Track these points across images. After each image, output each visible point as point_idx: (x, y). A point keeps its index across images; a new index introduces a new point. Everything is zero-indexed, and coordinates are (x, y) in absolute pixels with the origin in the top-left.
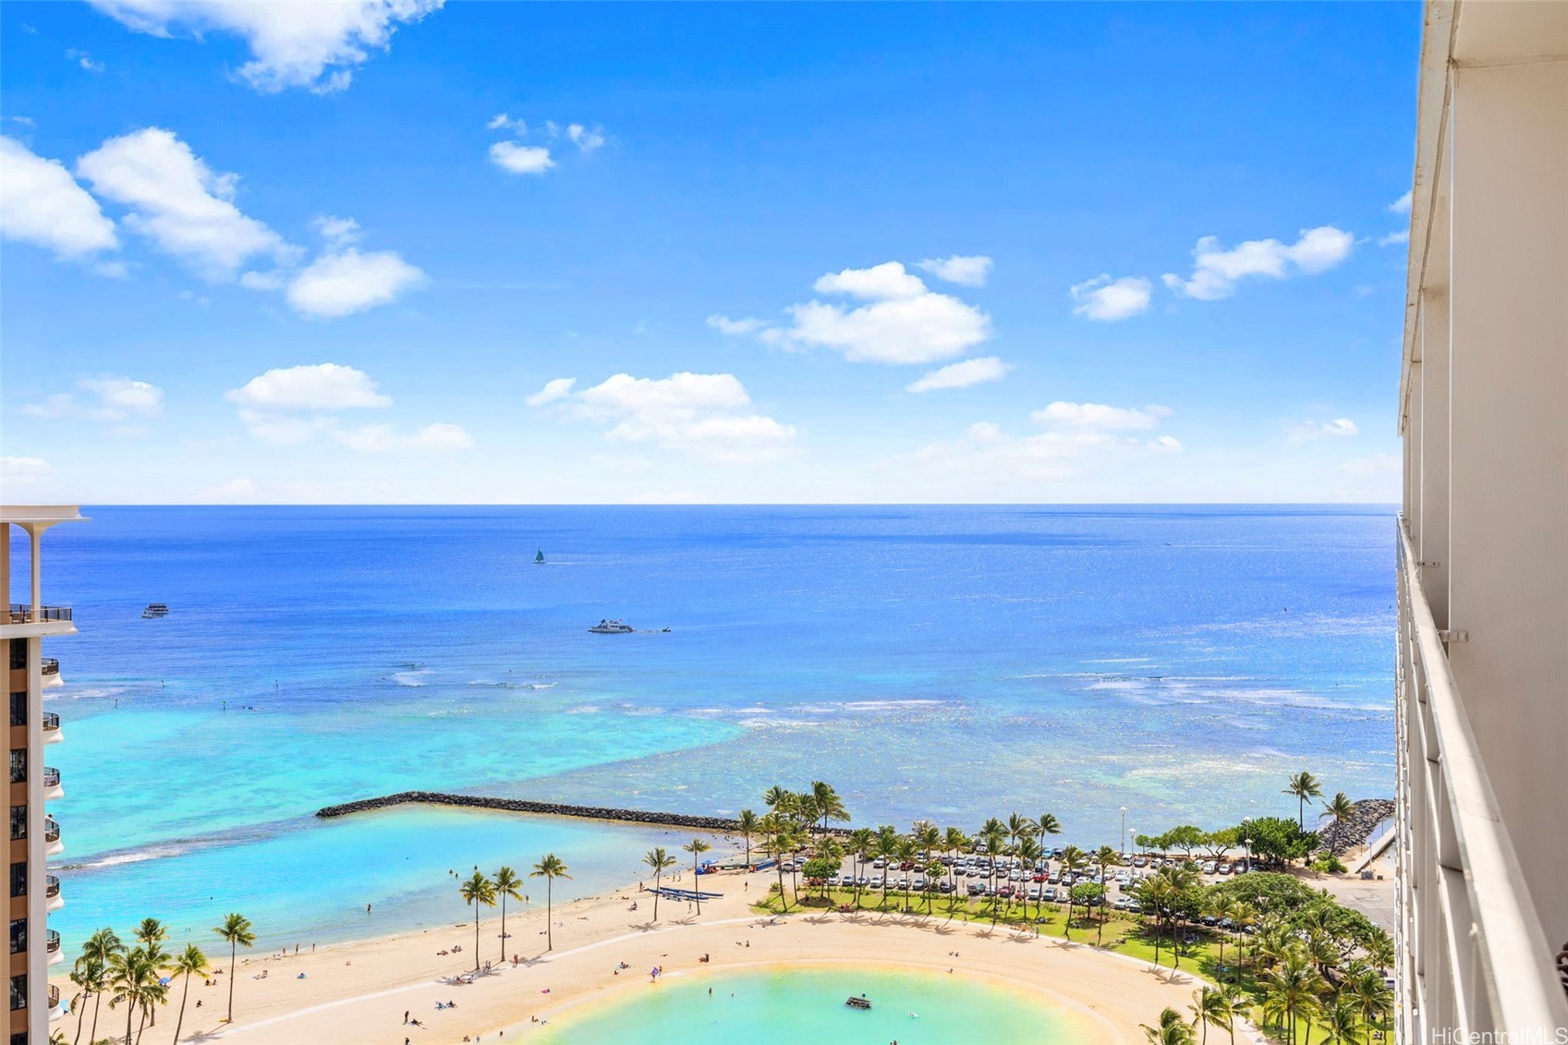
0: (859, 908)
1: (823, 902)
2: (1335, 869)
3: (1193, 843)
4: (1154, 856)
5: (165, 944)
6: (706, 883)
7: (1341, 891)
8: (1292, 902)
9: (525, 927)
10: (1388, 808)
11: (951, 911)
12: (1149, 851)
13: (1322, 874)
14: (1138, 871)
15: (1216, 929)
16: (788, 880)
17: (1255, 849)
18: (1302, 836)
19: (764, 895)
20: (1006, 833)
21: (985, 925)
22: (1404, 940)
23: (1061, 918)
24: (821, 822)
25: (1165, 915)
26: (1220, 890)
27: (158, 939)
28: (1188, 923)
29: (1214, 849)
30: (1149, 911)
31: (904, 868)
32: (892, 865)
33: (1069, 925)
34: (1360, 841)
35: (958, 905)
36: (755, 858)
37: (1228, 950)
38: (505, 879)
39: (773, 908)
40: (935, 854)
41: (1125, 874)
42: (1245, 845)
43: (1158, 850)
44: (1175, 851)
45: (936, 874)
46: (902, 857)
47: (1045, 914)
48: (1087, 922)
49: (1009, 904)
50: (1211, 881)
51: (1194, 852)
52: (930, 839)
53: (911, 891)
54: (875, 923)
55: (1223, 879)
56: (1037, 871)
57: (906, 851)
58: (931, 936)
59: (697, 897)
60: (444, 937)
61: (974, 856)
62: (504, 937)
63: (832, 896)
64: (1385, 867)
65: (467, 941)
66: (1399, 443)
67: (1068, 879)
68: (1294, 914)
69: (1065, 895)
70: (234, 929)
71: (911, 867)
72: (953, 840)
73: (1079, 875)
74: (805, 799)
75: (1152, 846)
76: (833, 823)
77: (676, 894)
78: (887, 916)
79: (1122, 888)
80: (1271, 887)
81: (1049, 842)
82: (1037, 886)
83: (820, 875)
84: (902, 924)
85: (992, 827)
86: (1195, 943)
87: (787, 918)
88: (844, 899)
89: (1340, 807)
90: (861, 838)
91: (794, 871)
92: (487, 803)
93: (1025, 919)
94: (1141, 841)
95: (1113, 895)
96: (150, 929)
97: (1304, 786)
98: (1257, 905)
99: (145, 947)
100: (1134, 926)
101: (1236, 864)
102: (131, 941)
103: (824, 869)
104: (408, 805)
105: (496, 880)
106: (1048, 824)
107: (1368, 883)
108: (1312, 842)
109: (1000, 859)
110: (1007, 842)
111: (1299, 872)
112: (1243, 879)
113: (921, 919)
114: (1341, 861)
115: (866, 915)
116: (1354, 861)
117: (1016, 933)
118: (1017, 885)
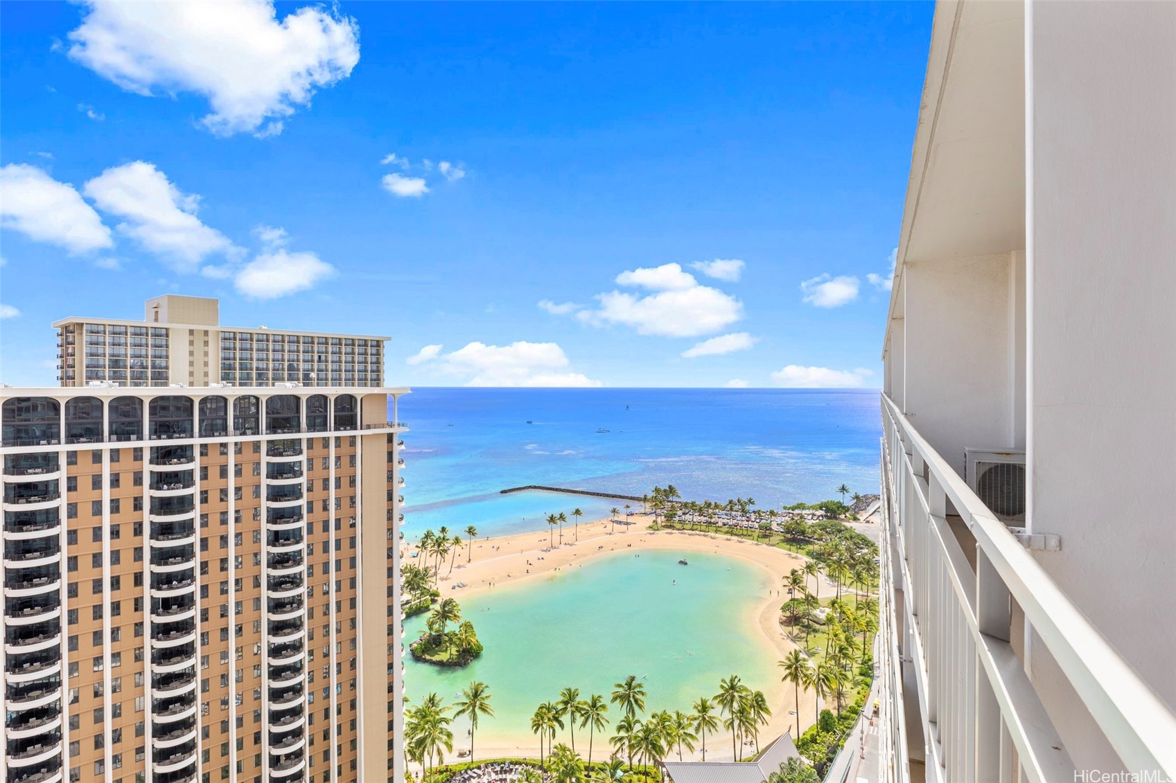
0: (683, 529)
1: (671, 527)
2: (855, 519)
3: (804, 509)
4: (789, 513)
5: (448, 535)
6: (630, 519)
7: (858, 527)
8: (840, 531)
9: (567, 531)
10: (877, 498)
11: (716, 531)
12: (788, 511)
13: (851, 521)
14: (783, 518)
15: (812, 540)
16: (659, 520)
17: (826, 511)
18: (844, 507)
19: (651, 523)
20: (736, 505)
21: (728, 536)
22: (880, 545)
23: (756, 535)
24: (671, 499)
25: (793, 534)
26: (813, 526)
27: (446, 533)
28: (802, 537)
29: (811, 511)
30: (787, 533)
31: (699, 515)
32: (696, 514)
33: (758, 537)
34: (865, 509)
35: (719, 529)
36: (648, 510)
37: (816, 547)
38: (562, 517)
39: (653, 528)
40: (710, 511)
41: (779, 520)
42: (822, 510)
43: (791, 511)
44: (797, 511)
45: (711, 518)
46: (699, 512)
47: (750, 533)
48: (765, 536)
49: (737, 529)
50: (810, 522)
51: (804, 512)
52: (709, 505)
53: (702, 523)
54: (690, 535)
55: (814, 522)
56: (748, 517)
57: (700, 510)
58: (709, 539)
59: (627, 524)
60: (541, 535)
61: (725, 512)
62: (561, 536)
63: (674, 525)
64: (875, 519)
65: (549, 538)
66: (881, 366)
67: (758, 521)
68: (840, 535)
69: (757, 526)
70: (471, 531)
71: (702, 515)
72: (717, 506)
73: (762, 519)
74: (665, 491)
75: (789, 510)
76: (675, 499)
77: (620, 523)
78: (694, 532)
79: (778, 524)
80: (832, 525)
81: (750, 508)
82: (747, 523)
83: (670, 517)
84: (699, 535)
85: (731, 502)
86: (804, 545)
87: (657, 532)
88: (678, 526)
89: (857, 497)
90: (686, 505)
91: (661, 515)
92: (557, 490)
93: (743, 534)
94: (785, 508)
95: (774, 527)
96: (443, 530)
97: (843, 489)
98: (827, 532)
99: (442, 536)
100: (783, 538)
101: (819, 516)
102: (437, 534)
103: (671, 515)
104: (530, 490)
105: (559, 516)
106: (751, 502)
107: (868, 524)
108: (846, 509)
109: (734, 513)
110: (736, 508)
111: (842, 520)
112: (822, 522)
113: (706, 534)
114: (858, 516)
115: (686, 531)
116: (863, 516)
117: (740, 539)
118: (740, 522)
